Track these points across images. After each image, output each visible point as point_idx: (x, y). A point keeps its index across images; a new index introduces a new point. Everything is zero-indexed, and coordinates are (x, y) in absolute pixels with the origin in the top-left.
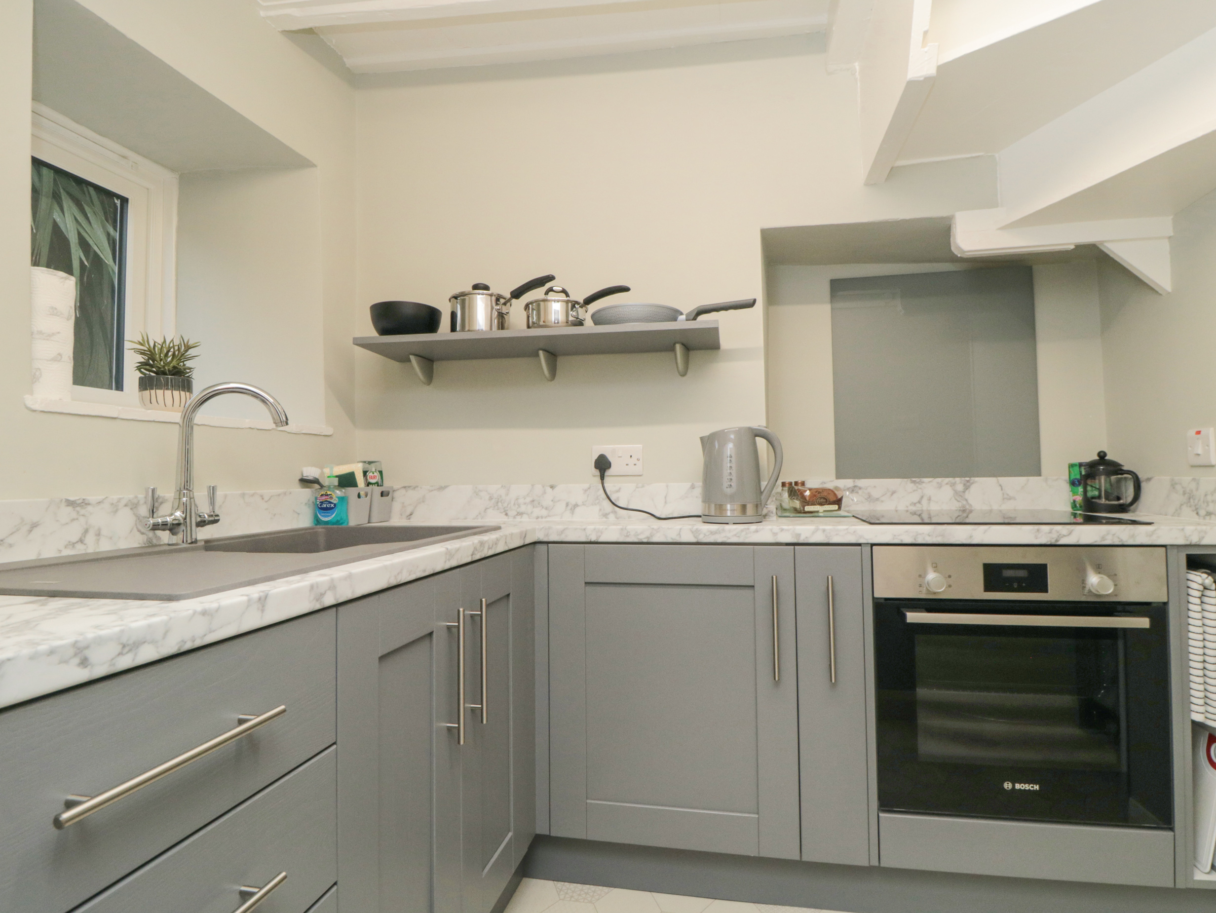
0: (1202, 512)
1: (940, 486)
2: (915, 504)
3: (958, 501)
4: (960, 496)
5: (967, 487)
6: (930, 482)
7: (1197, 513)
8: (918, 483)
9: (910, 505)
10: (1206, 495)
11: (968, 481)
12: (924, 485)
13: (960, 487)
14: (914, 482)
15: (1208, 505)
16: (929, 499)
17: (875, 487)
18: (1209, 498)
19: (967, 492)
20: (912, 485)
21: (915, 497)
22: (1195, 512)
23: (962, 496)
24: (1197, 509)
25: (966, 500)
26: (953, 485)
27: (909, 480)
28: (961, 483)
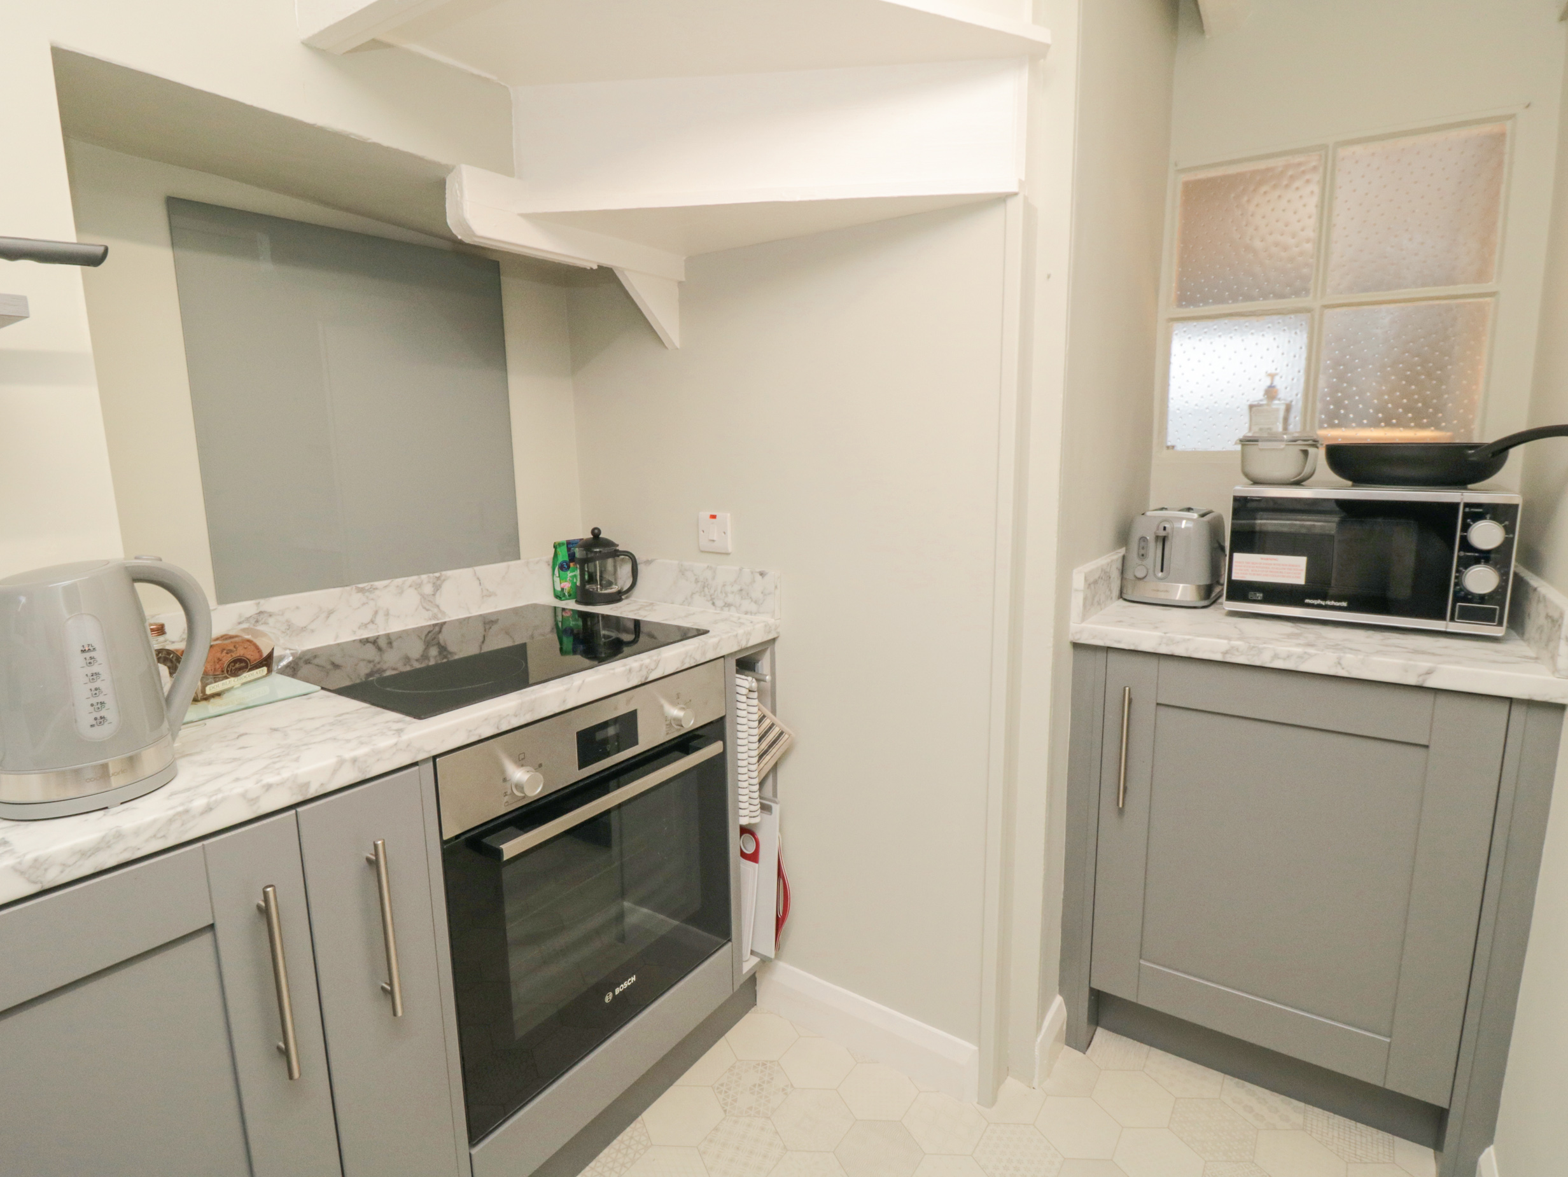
0: (719, 603)
1: (401, 591)
2: (365, 625)
3: (428, 610)
4: (429, 601)
5: (437, 588)
6: (386, 587)
7: (713, 604)
8: (368, 591)
9: (359, 628)
10: (724, 586)
11: (438, 578)
12: (377, 592)
13: (428, 589)
14: (361, 590)
15: (726, 595)
16: (387, 614)
17: (298, 608)
18: (728, 589)
19: (438, 593)
20: (360, 595)
21: (366, 614)
22: (711, 602)
23: (432, 602)
24: (712, 599)
25: (438, 606)
26: (418, 586)
27: (354, 586)
28: (429, 582)
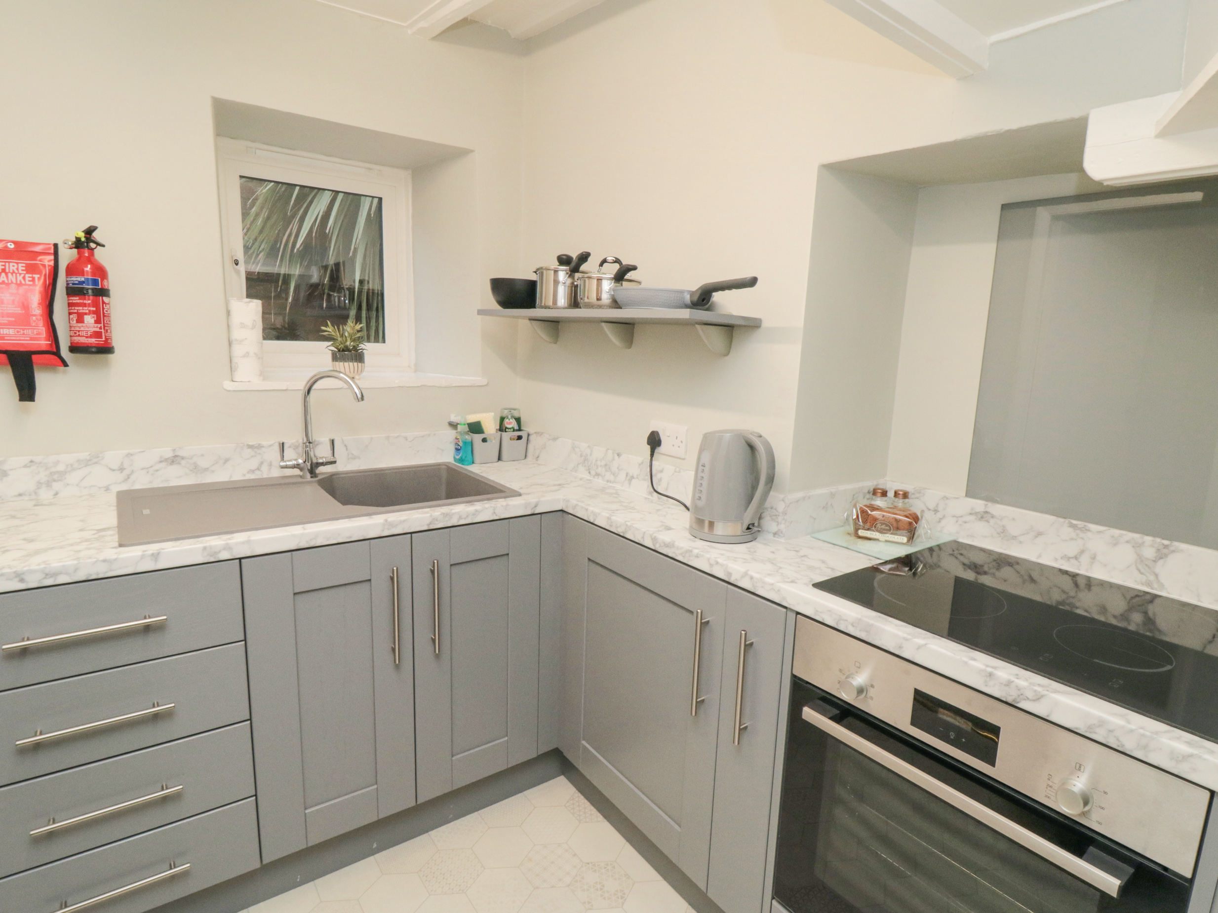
1: (1115, 543)
2: (1068, 559)
3: (1142, 573)
4: (1146, 565)
5: (1161, 555)
6: (1099, 532)
8: (1080, 529)
9: (1062, 558)
11: (1166, 547)
12: (1089, 534)
13: (1149, 553)
14: (1072, 526)
16: (1094, 558)
17: (1014, 519)
19: (1161, 562)
20: (1070, 530)
21: (1072, 549)
23: (1149, 568)
25: (1156, 575)
26: (1137, 546)
27: (1067, 521)
28: (1152, 546)
